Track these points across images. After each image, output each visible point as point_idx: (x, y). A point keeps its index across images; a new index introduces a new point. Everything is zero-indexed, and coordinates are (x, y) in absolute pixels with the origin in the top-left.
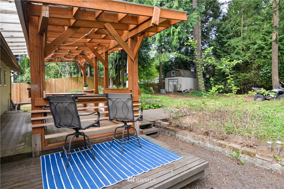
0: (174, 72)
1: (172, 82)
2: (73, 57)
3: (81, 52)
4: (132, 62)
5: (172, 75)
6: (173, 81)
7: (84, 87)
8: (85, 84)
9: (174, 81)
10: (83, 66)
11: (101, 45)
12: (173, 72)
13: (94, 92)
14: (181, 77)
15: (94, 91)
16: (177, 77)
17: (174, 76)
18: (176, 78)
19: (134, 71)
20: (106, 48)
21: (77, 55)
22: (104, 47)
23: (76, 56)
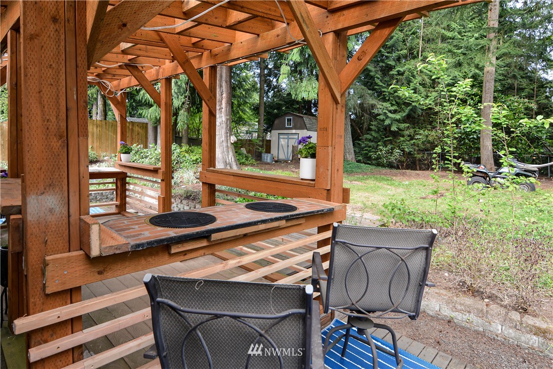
0: (291, 119)
1: (286, 140)
2: (93, 73)
3: (129, 60)
4: (335, 106)
5: (286, 126)
6: (288, 139)
7: (123, 153)
8: (124, 146)
9: (290, 137)
10: (119, 98)
11: (202, 47)
12: (288, 119)
13: (160, 171)
14: (305, 130)
15: (160, 169)
16: (295, 129)
17: (291, 126)
18: (294, 131)
19: (337, 133)
20: (213, 56)
21: (108, 68)
22: (206, 53)
23: (103, 71)
